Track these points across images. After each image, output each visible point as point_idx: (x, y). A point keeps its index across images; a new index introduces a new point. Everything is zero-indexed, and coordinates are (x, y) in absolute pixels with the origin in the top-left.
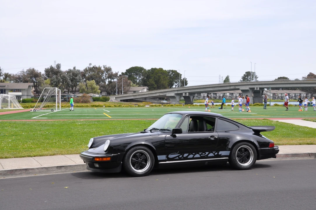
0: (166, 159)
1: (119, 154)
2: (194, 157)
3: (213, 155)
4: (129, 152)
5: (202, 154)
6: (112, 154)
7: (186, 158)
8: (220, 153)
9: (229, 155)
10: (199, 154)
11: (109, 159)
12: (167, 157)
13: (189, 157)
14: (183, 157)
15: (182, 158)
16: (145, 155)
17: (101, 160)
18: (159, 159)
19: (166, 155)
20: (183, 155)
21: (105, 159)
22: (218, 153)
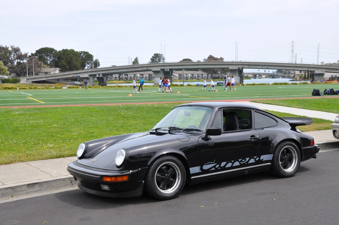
0: (200, 171)
1: (140, 170)
2: (233, 166)
3: (254, 162)
4: (153, 166)
5: (241, 161)
6: (131, 170)
7: (224, 168)
8: (261, 159)
9: (271, 159)
10: (238, 161)
11: (125, 179)
12: (201, 169)
13: (227, 166)
14: (220, 166)
15: (219, 168)
16: (173, 168)
17: (114, 180)
18: (191, 172)
19: (200, 167)
20: (220, 165)
21: (120, 179)
22: (260, 158)
